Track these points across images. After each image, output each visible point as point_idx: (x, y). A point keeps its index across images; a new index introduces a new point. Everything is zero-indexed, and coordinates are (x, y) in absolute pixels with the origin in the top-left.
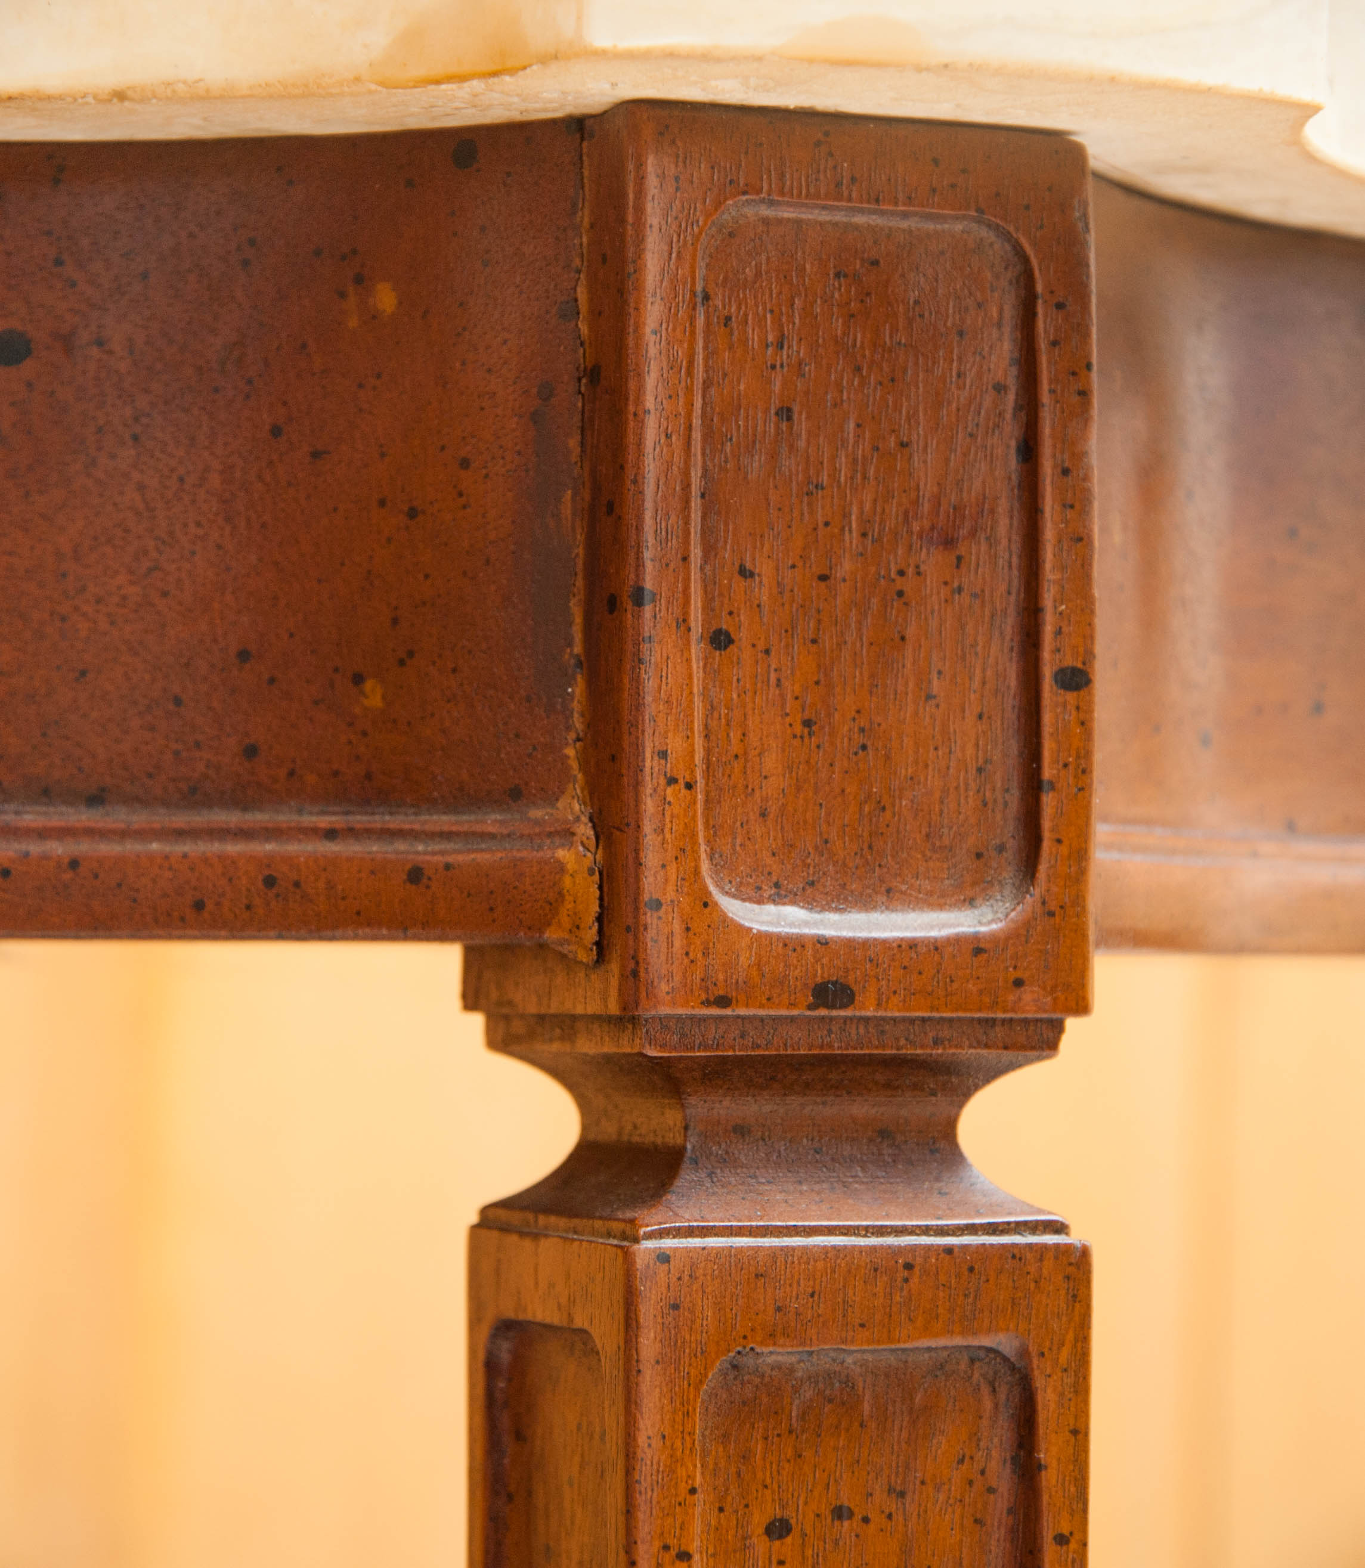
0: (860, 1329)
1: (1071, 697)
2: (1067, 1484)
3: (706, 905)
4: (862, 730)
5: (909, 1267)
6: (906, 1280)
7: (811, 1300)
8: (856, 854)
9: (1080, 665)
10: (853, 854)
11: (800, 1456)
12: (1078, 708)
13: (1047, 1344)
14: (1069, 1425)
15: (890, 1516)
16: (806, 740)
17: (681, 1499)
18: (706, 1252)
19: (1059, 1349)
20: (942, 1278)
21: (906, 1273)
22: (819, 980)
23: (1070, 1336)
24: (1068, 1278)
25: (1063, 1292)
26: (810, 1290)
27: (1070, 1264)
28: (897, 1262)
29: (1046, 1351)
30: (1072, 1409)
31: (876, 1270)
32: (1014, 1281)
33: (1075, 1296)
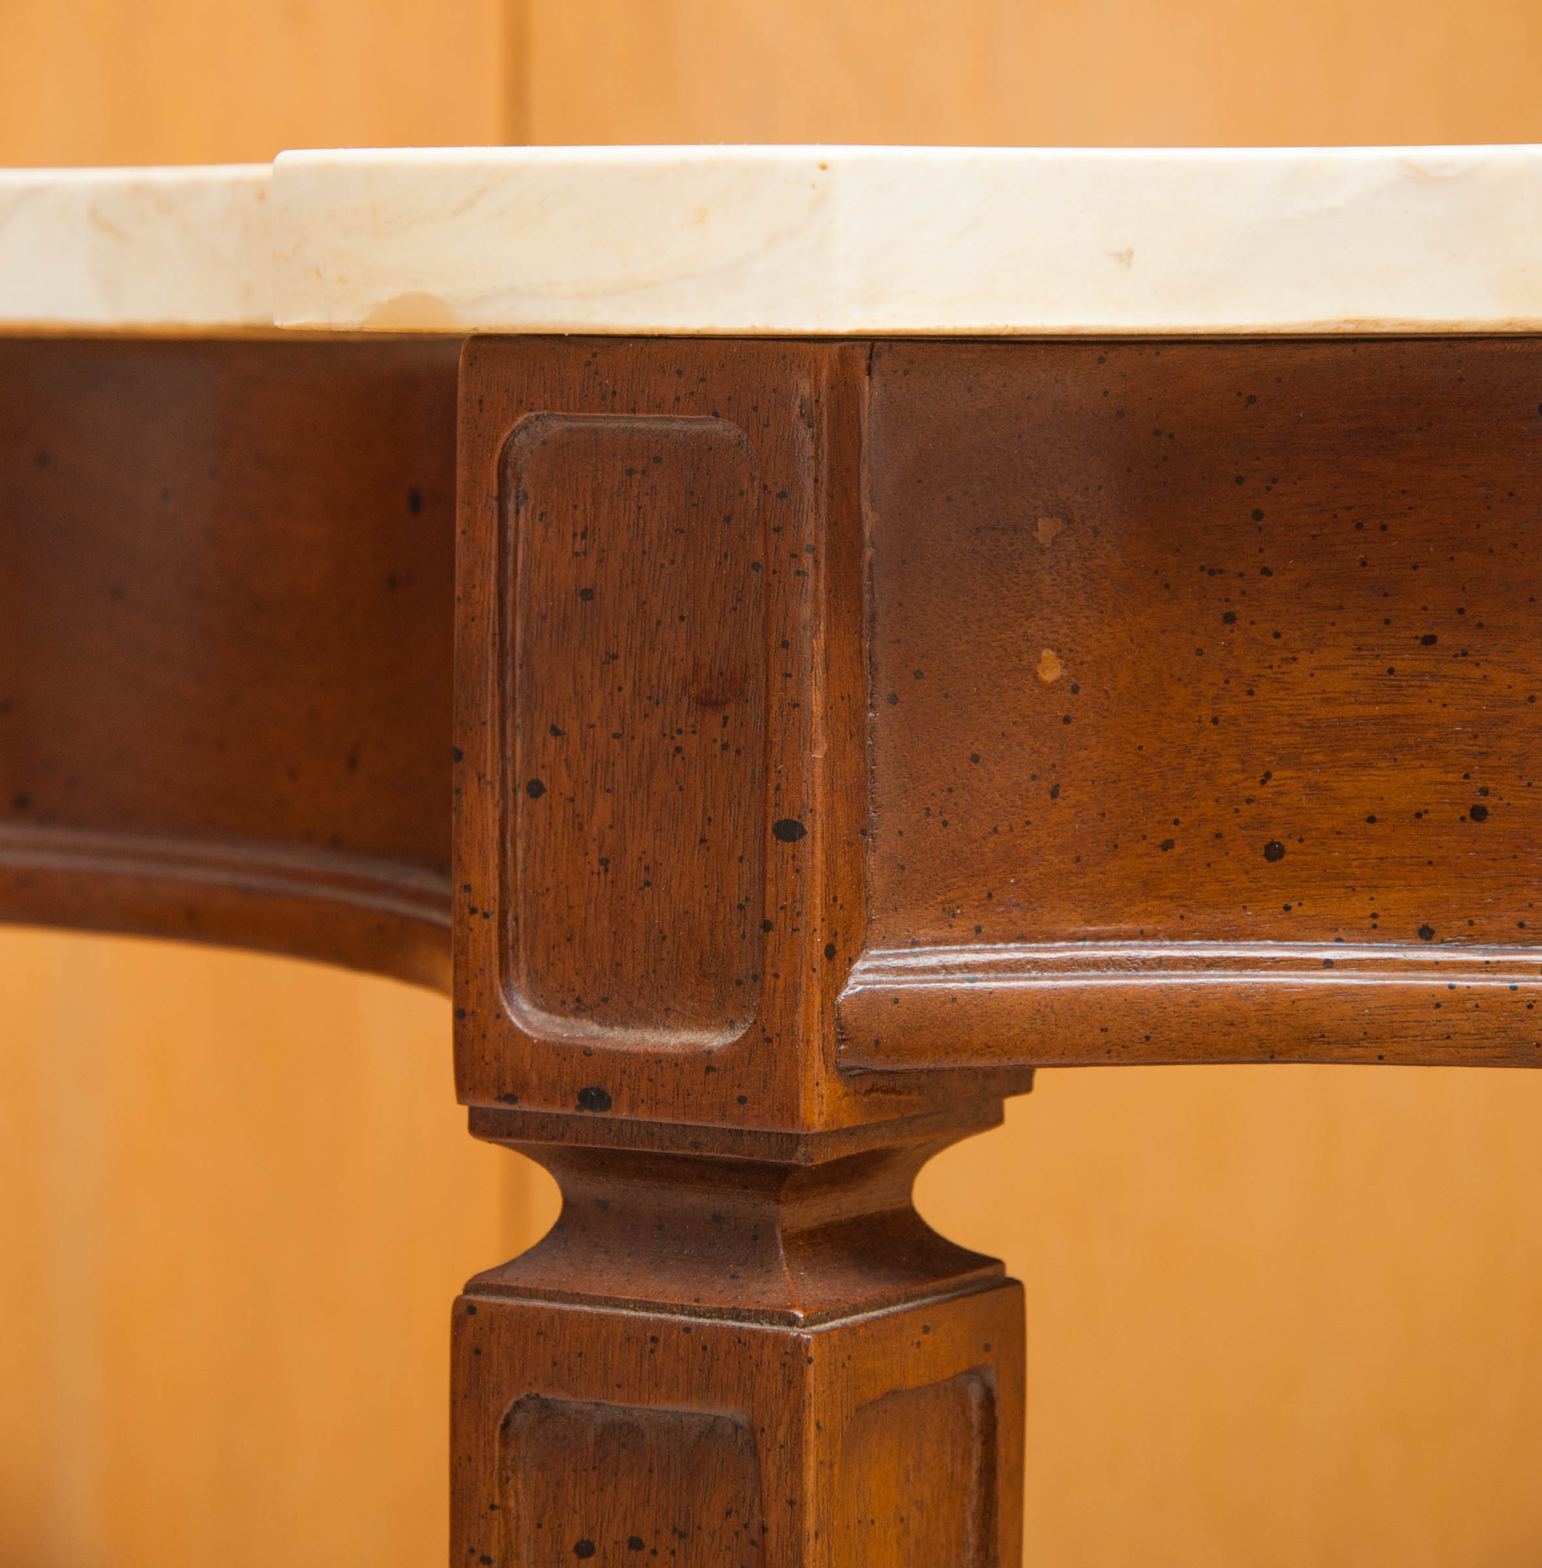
0: (617, 1389)
1: (788, 847)
2: (785, 1548)
3: (498, 1016)
4: (647, 869)
5: (654, 1340)
6: (652, 1351)
7: (579, 1359)
8: (642, 976)
9: (796, 819)
10: (639, 976)
11: (602, 1490)
12: (793, 857)
13: (767, 1421)
14: (786, 1495)
15: (673, 1553)
16: (602, 876)
17: (483, 1513)
18: (502, 1309)
19: (777, 1428)
20: (682, 1353)
21: (653, 1345)
22: (584, 1086)
23: (786, 1418)
24: (784, 1365)
25: (780, 1377)
26: (579, 1351)
27: (787, 1353)
28: (645, 1335)
29: (766, 1428)
30: (789, 1482)
31: (629, 1339)
32: (739, 1363)
33: (790, 1382)
